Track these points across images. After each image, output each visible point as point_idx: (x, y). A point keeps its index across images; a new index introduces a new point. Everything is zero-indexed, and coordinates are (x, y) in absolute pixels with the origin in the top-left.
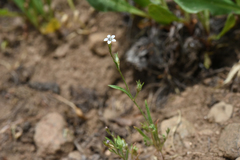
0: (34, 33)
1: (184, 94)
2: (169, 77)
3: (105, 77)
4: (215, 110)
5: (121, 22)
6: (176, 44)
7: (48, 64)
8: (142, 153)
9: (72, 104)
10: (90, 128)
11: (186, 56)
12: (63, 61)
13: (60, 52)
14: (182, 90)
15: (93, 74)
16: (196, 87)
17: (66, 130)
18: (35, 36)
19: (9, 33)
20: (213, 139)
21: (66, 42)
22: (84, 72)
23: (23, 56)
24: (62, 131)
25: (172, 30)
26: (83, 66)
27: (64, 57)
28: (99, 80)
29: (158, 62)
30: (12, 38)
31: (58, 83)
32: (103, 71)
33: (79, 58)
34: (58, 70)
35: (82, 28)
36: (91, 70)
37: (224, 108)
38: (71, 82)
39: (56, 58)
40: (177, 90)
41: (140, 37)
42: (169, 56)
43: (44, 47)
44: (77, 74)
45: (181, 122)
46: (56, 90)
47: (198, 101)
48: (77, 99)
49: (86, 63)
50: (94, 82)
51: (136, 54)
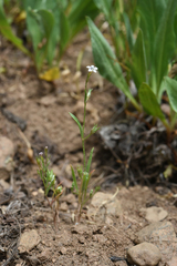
0: (33, 76)
1: (132, 189)
2: (127, 166)
3: (71, 141)
4: (150, 210)
5: (113, 106)
6: (150, 143)
7: (29, 105)
8: (65, 211)
9: (29, 145)
10: (32, 173)
11: (153, 158)
12: (43, 109)
13: (45, 100)
14: (132, 184)
15: (62, 133)
16: (146, 188)
17: (10, 159)
18: (32, 79)
19: (11, 67)
20: (134, 227)
21: (56, 96)
22: (55, 128)
23: (12, 89)
24: (6, 157)
25: (153, 130)
26: (58, 122)
27: (46, 106)
28: (64, 141)
29: (125, 149)
30: (11, 71)
31: (28, 123)
32: (73, 135)
33: (59, 114)
34: (34, 113)
35: (76, 93)
36: (63, 129)
37: (159, 211)
38: (39, 128)
39: (39, 104)
40: (127, 183)
41: (122, 123)
42: (137, 149)
43: (34, 91)
44: (48, 125)
45: (114, 201)
46: (23, 126)
47: (140, 199)
48: (36, 143)
49: (62, 121)
50: (60, 139)
51: (110, 133)
